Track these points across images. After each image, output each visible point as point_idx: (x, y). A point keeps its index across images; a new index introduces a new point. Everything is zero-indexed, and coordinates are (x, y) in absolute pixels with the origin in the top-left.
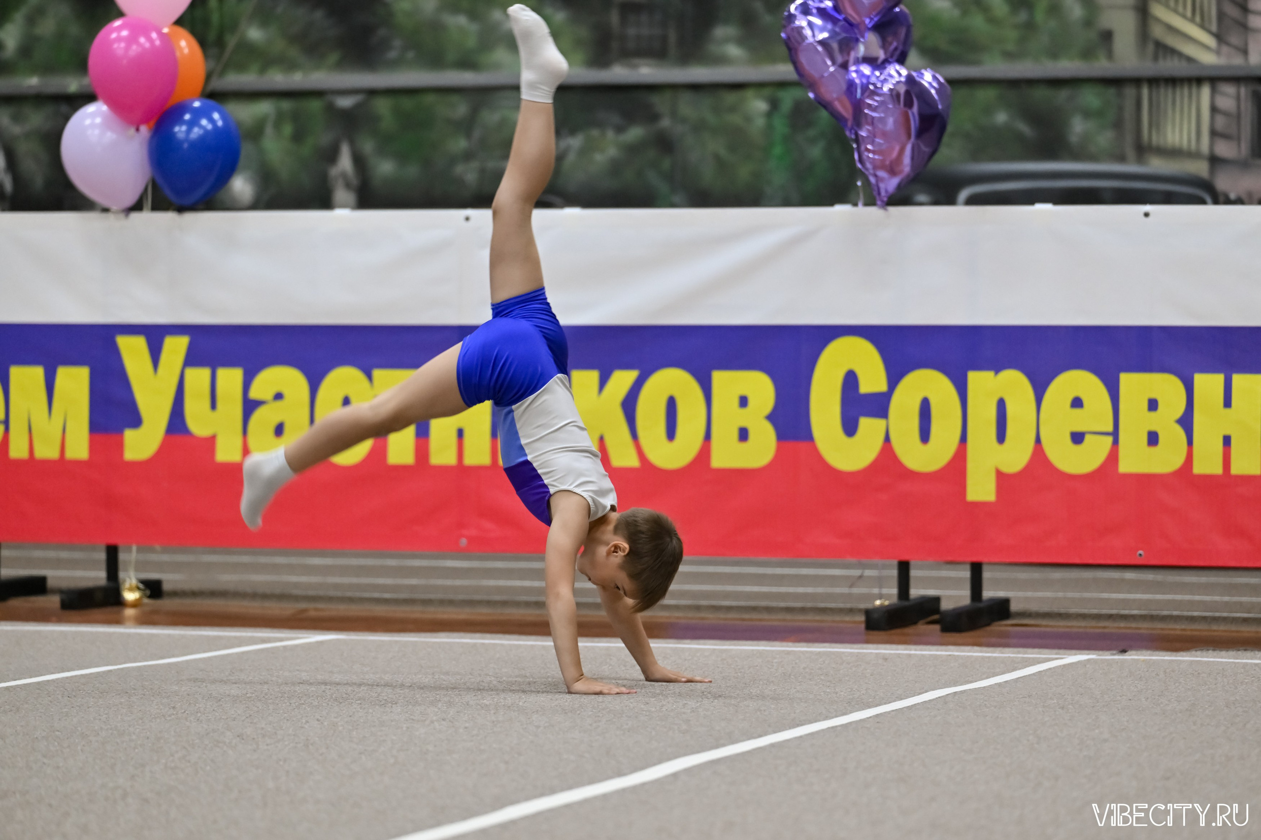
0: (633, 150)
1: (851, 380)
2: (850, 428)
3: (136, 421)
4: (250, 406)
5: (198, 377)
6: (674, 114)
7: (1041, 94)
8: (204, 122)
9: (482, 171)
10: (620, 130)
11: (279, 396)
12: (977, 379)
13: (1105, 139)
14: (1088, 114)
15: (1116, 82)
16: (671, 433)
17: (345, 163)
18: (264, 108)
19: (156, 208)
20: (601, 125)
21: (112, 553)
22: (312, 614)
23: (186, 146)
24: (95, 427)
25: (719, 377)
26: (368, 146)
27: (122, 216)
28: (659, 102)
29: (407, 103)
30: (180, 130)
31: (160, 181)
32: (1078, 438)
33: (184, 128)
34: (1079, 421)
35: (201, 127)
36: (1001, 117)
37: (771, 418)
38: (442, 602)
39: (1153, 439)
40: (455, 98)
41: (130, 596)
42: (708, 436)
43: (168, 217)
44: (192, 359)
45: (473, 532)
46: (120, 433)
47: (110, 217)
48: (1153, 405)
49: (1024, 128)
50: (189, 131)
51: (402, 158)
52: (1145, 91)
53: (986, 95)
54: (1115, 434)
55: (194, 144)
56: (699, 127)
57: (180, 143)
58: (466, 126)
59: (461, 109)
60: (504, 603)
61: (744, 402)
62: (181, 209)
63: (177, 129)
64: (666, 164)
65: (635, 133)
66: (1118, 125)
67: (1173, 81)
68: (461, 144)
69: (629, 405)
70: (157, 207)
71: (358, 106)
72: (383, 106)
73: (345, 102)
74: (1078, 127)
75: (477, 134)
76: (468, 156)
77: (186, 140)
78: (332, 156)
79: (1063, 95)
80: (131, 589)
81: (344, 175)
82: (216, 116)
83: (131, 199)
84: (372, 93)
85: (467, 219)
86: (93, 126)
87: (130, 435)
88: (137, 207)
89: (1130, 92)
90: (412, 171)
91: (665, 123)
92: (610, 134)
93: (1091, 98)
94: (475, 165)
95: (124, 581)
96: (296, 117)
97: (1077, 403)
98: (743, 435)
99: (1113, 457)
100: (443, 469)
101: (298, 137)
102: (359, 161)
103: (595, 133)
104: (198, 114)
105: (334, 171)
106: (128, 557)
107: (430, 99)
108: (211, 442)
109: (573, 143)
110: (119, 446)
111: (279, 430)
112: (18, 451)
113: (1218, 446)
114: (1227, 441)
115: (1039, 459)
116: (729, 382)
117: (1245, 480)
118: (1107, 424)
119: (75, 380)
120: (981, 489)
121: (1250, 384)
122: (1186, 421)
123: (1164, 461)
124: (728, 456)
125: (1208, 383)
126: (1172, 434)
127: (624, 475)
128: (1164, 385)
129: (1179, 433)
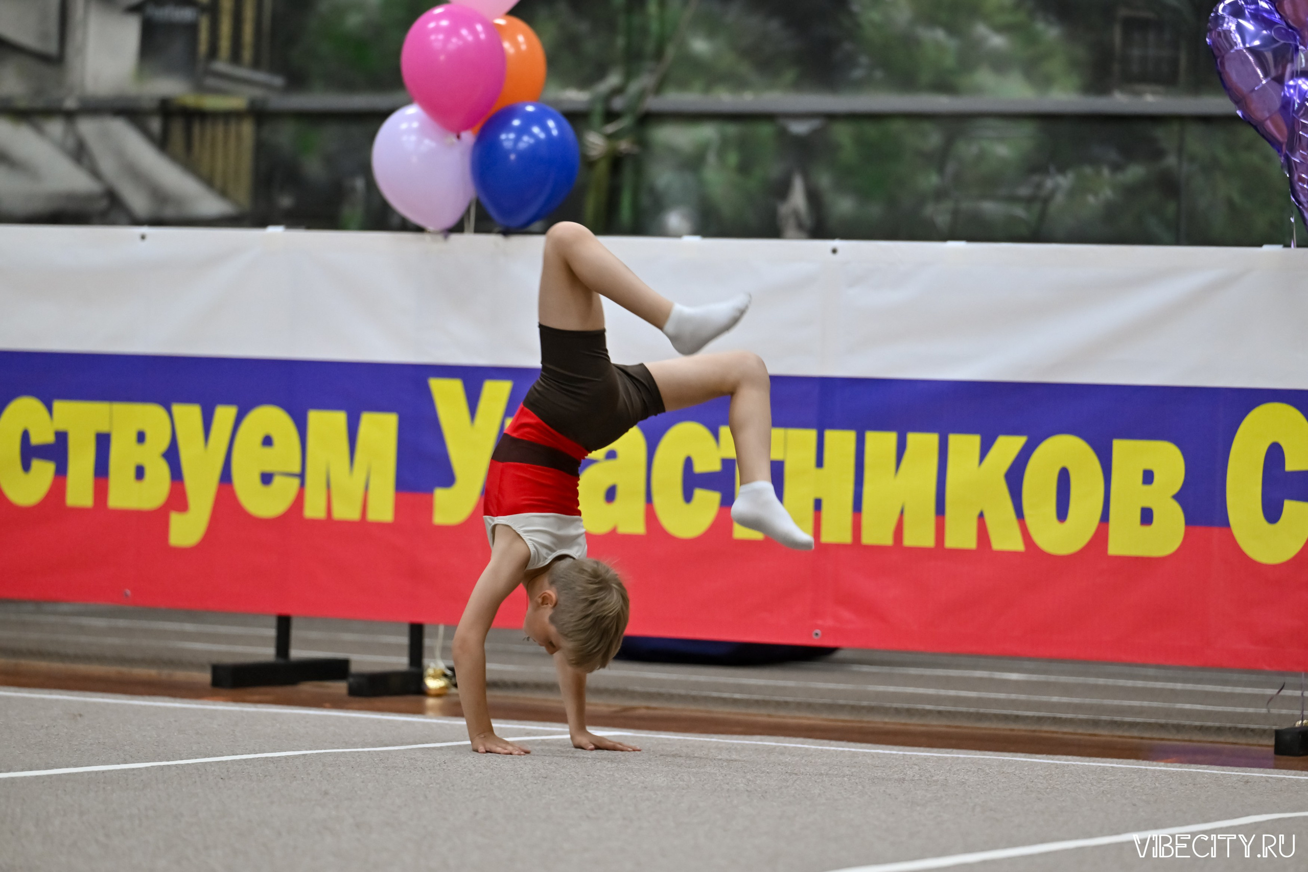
0: (1131, 191)
1: (1275, 454)
2: (1272, 512)
3: (447, 479)
6: (1180, 151)
8: (536, 130)
9: (955, 213)
10: (1116, 168)
11: (611, 455)
16: (1062, 513)
17: (798, 199)
18: (707, 132)
19: (478, 230)
20: (1095, 162)
21: (417, 633)
22: (643, 712)
23: (513, 157)
24: (402, 485)
25: (1121, 448)
26: (824, 180)
27: (440, 237)
28: (1164, 136)
29: (871, 130)
30: (507, 138)
31: (485, 201)
33: (512, 136)
35: (532, 135)
37: (1177, 497)
38: (799, 706)
40: (927, 126)
41: (433, 684)
42: (1105, 517)
43: (491, 241)
45: (830, 622)
46: (430, 492)
47: (426, 237)
50: (518, 140)
51: (863, 195)
55: (521, 155)
56: (1210, 167)
57: (507, 153)
58: (939, 159)
59: (934, 139)
60: (871, 710)
61: (1148, 477)
62: (507, 232)
63: (503, 136)
64: (1171, 208)
65: (1135, 172)
68: (932, 180)
69: (1015, 477)
70: (481, 228)
71: (815, 133)
72: (843, 134)
73: (799, 128)
75: (951, 168)
76: (940, 195)
77: (514, 150)
78: (782, 190)
80: (435, 677)
81: (796, 214)
82: (551, 124)
83: (451, 219)
84: (831, 117)
85: (834, 251)
86: (409, 131)
87: (440, 494)
88: (458, 228)
90: (875, 210)
91: (1171, 161)
92: (1106, 172)
94: (948, 205)
95: (429, 667)
96: (743, 144)
98: (1147, 516)
101: (744, 168)
102: (814, 197)
103: (1088, 170)
104: (530, 120)
105: (784, 209)
106: (435, 638)
107: (897, 126)
109: (1062, 182)
110: (429, 508)
111: (611, 494)
112: (314, 509)
116: (1133, 453)
119: (381, 429)
124: (1127, 542)
127: (1006, 560)
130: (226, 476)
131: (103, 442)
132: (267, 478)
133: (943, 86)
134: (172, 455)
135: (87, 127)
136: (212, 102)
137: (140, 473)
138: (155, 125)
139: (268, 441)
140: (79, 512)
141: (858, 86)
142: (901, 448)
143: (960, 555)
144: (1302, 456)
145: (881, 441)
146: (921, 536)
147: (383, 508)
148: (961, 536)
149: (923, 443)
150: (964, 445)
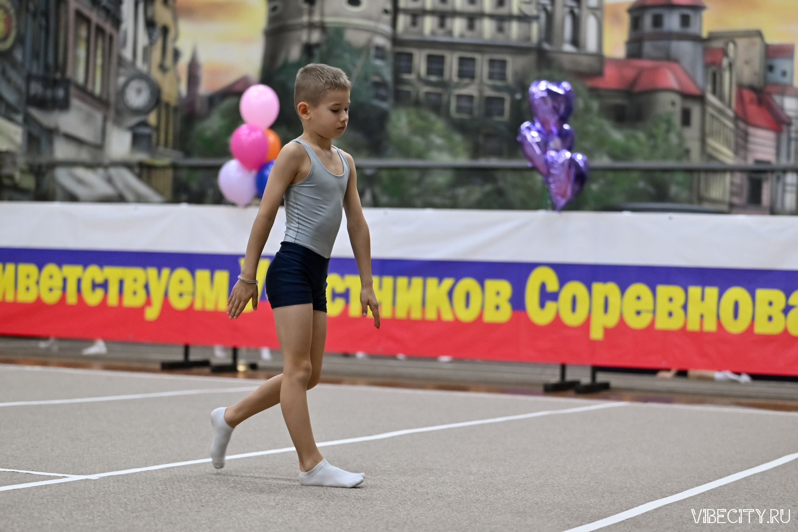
0: (487, 193)
1: (543, 286)
2: (542, 305)
6: (504, 180)
7: (658, 175)
10: (481, 186)
12: (598, 287)
13: (684, 194)
14: (679, 184)
15: (690, 171)
16: (467, 305)
17: (368, 197)
20: (474, 184)
21: (235, 350)
25: (488, 282)
26: (377, 190)
27: (243, 208)
28: (498, 175)
29: (395, 173)
32: (638, 313)
34: (639, 306)
36: (641, 184)
37: (510, 301)
39: (670, 314)
40: (414, 171)
41: (241, 368)
42: (483, 307)
47: (238, 208)
48: (671, 300)
49: (651, 190)
52: (703, 176)
53: (635, 175)
54: (654, 312)
56: (515, 186)
58: (418, 183)
59: (415, 175)
61: (498, 293)
64: (500, 199)
65: (488, 188)
66: (690, 189)
67: (714, 171)
68: (415, 190)
69: (450, 294)
71: (374, 174)
72: (384, 175)
73: (369, 172)
74: (674, 190)
75: (422, 186)
79: (667, 176)
80: (242, 366)
83: (247, 202)
84: (380, 169)
86: (232, 170)
89: (696, 175)
91: (501, 183)
92: (477, 187)
93: (680, 177)
94: (421, 198)
95: (239, 363)
97: (639, 298)
98: (497, 308)
99: (653, 322)
103: (471, 187)
106: (243, 352)
107: (404, 171)
109: (461, 191)
112: (198, 306)
113: (698, 318)
114: (702, 316)
115: (622, 321)
116: (492, 285)
117: (709, 334)
118: (651, 307)
119: (222, 277)
120: (597, 334)
121: (712, 292)
122: (685, 307)
123: (675, 324)
124: (490, 317)
125: (695, 291)
126: (679, 313)
127: (447, 323)
128: (676, 291)
129: (682, 312)
130: (166, 295)
131: (121, 283)
132: (181, 295)
133: (420, 156)
134: (147, 287)
135: (113, 171)
136: (159, 162)
137: (135, 293)
138: (137, 170)
139: (181, 282)
140: (112, 308)
141: (391, 157)
142: (410, 283)
143: (430, 322)
144: (552, 285)
145: (402, 281)
146: (416, 315)
147: (223, 306)
148: (431, 315)
149: (417, 281)
150: (432, 282)
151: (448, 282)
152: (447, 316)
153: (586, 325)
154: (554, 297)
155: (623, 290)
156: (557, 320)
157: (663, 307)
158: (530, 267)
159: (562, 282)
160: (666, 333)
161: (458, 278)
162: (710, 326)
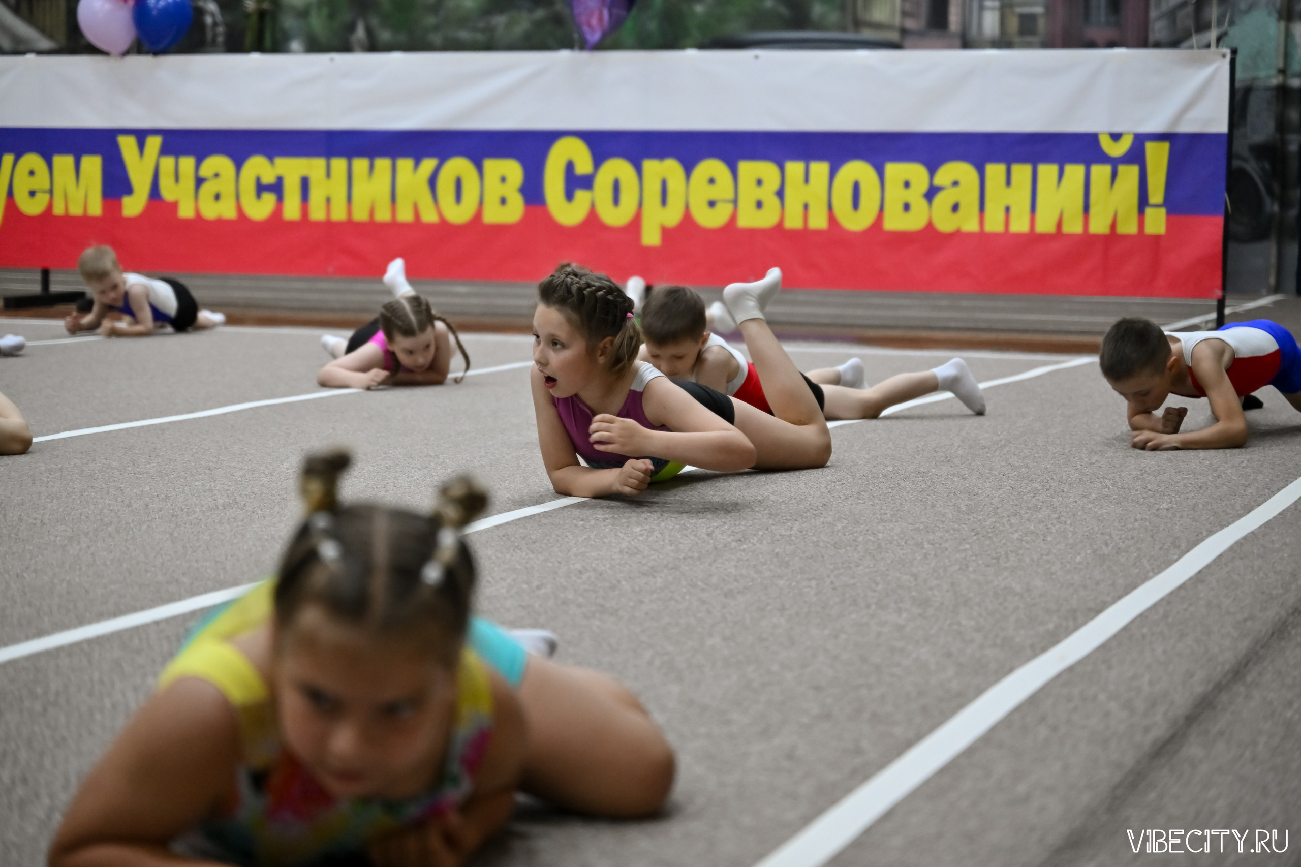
1: (570, 167)
2: (569, 196)
3: (129, 191)
4: (199, 181)
5: (168, 163)
9: (445, 36)
11: (217, 175)
12: (650, 165)
13: (833, 17)
16: (458, 199)
17: (361, 32)
23: (155, 12)
24: (106, 194)
25: (488, 164)
26: (375, 22)
27: (118, 58)
30: (151, 2)
31: (141, 37)
32: (712, 204)
34: (713, 193)
37: (520, 190)
39: (759, 205)
42: (481, 201)
43: (147, 59)
44: (165, 150)
45: (336, 263)
46: (120, 198)
47: (111, 58)
48: (759, 182)
49: (785, 11)
50: (157, 3)
51: (395, 29)
54: (735, 202)
55: (160, 11)
57: (151, 9)
58: (435, 8)
61: (503, 180)
62: (155, 54)
63: (149, 1)
65: (540, 14)
66: (842, 8)
68: (431, 20)
69: (432, 182)
70: (141, 52)
74: (817, 10)
75: (441, 13)
76: (436, 28)
77: (155, 8)
78: (352, 28)
81: (360, 39)
83: (124, 47)
87: (127, 201)
88: (128, 52)
90: (402, 35)
92: (525, 14)
94: (441, 34)
97: (712, 181)
98: (503, 201)
99: (733, 218)
100: (317, 224)
101: (331, 17)
102: (369, 31)
103: (515, 13)
105: (353, 36)
108: (174, 206)
110: (119, 207)
111: (217, 197)
112: (58, 210)
113: (800, 209)
114: (806, 207)
115: (687, 218)
116: (494, 167)
117: (818, 232)
118: (730, 195)
119: (92, 165)
120: (651, 237)
121: (820, 169)
122: (780, 194)
123: (766, 219)
124: (493, 215)
125: (794, 168)
126: (771, 202)
127: (429, 227)
128: (766, 170)
129: (776, 201)
130: (10, 192)
132: (32, 194)
139: (32, 173)
142: (372, 167)
143: (405, 226)
144: (584, 166)
145: (360, 164)
146: (383, 215)
147: (96, 208)
148: (405, 215)
149: (383, 164)
150: (405, 164)
151: (428, 164)
152: (429, 216)
153: (636, 223)
154: (587, 182)
155: (688, 170)
156: (593, 217)
157: (748, 193)
158: (550, 137)
159: (598, 160)
160: (753, 233)
161: (443, 158)
162: (818, 221)
